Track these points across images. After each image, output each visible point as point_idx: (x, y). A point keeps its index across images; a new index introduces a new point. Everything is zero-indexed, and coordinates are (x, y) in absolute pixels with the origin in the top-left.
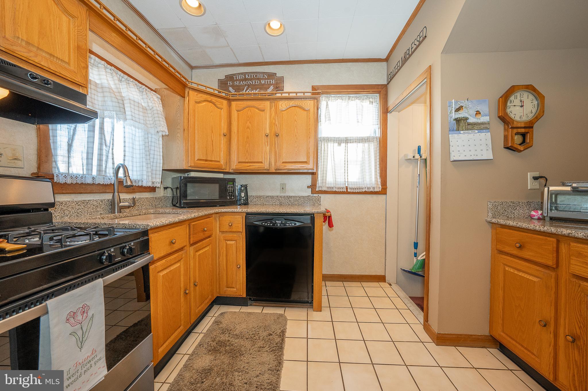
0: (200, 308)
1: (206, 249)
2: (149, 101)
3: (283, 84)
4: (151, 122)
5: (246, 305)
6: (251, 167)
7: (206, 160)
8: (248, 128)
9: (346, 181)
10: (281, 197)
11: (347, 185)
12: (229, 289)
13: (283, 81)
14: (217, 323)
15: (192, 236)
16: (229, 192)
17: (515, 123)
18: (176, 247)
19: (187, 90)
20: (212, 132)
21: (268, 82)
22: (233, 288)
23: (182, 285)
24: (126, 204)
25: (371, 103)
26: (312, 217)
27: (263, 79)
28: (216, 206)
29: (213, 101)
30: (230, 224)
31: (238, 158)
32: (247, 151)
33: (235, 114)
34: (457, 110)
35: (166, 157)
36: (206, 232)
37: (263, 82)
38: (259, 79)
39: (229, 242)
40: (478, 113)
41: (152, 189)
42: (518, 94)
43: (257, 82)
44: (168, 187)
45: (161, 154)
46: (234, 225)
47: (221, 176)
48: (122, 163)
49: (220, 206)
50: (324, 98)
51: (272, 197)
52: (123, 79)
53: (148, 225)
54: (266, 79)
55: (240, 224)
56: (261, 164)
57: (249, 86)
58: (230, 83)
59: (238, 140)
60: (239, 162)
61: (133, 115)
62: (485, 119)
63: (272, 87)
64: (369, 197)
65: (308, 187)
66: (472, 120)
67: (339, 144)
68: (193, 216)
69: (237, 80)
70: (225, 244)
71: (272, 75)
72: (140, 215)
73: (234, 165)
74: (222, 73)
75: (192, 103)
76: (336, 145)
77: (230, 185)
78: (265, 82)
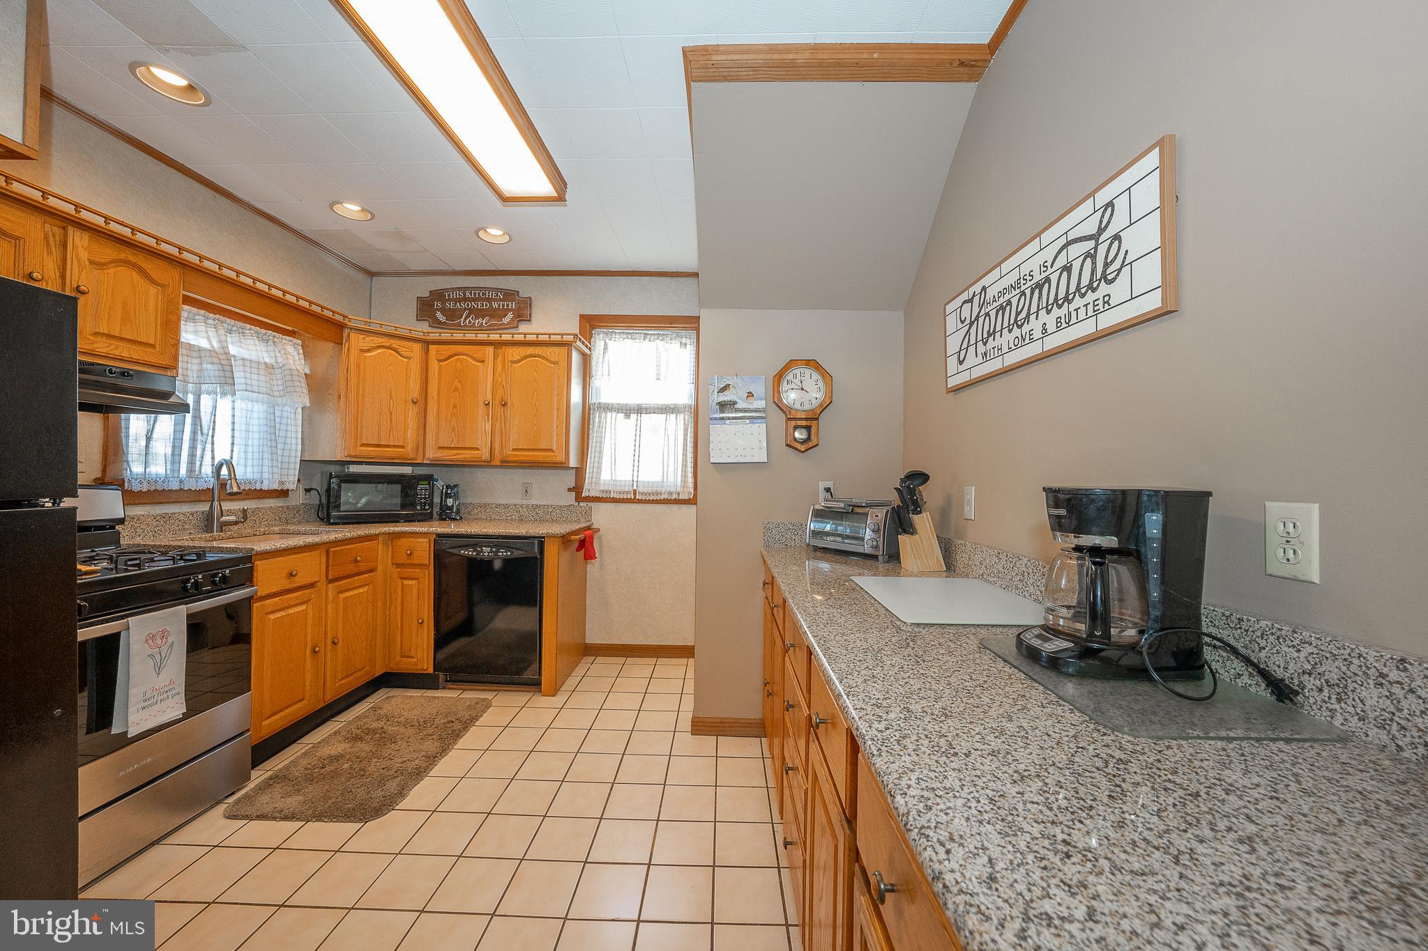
0: (343, 681)
1: (361, 590)
2: (278, 355)
3: (530, 309)
4: (281, 388)
5: (435, 687)
6: (460, 456)
7: (378, 446)
8: (456, 390)
9: (635, 479)
10: (521, 506)
11: (635, 487)
12: (405, 659)
13: (530, 305)
14: (374, 709)
15: (330, 568)
16: (421, 498)
17: (793, 412)
18: (299, 581)
19: (346, 331)
20: (391, 397)
21: (503, 305)
22: (412, 657)
23: (309, 638)
24: (232, 518)
25: (683, 346)
26: (541, 540)
27: (496, 300)
28: (398, 522)
29: (394, 345)
30: (409, 552)
31: (437, 440)
32: (453, 430)
33: (434, 366)
34: (722, 390)
35: (308, 438)
36: (361, 564)
37: (495, 305)
38: (489, 300)
39: (406, 582)
40: (750, 395)
41: (284, 493)
42: (797, 372)
43: (486, 305)
44: (312, 489)
45: (300, 435)
46: (415, 555)
47: (407, 470)
48: (228, 457)
49: (405, 522)
50: (601, 336)
51: (506, 506)
52: (234, 328)
53: (253, 549)
54: (500, 300)
55: (424, 551)
56: (476, 452)
57: (471, 311)
58: (438, 304)
59: (438, 410)
60: (440, 448)
61: (249, 382)
62: (761, 404)
63: (510, 315)
64: (675, 507)
65: (569, 490)
66: (741, 405)
67: (627, 416)
68: (332, 537)
69: (450, 300)
70: (400, 586)
71: (510, 295)
72: (255, 535)
73: (431, 454)
74: (425, 287)
75: (354, 353)
76: (621, 416)
77: (422, 487)
78: (499, 306)
